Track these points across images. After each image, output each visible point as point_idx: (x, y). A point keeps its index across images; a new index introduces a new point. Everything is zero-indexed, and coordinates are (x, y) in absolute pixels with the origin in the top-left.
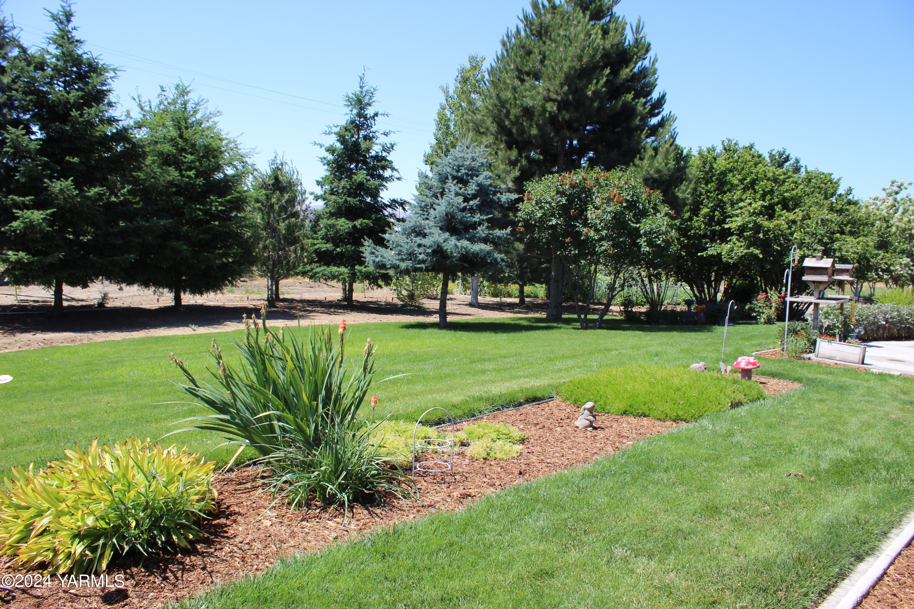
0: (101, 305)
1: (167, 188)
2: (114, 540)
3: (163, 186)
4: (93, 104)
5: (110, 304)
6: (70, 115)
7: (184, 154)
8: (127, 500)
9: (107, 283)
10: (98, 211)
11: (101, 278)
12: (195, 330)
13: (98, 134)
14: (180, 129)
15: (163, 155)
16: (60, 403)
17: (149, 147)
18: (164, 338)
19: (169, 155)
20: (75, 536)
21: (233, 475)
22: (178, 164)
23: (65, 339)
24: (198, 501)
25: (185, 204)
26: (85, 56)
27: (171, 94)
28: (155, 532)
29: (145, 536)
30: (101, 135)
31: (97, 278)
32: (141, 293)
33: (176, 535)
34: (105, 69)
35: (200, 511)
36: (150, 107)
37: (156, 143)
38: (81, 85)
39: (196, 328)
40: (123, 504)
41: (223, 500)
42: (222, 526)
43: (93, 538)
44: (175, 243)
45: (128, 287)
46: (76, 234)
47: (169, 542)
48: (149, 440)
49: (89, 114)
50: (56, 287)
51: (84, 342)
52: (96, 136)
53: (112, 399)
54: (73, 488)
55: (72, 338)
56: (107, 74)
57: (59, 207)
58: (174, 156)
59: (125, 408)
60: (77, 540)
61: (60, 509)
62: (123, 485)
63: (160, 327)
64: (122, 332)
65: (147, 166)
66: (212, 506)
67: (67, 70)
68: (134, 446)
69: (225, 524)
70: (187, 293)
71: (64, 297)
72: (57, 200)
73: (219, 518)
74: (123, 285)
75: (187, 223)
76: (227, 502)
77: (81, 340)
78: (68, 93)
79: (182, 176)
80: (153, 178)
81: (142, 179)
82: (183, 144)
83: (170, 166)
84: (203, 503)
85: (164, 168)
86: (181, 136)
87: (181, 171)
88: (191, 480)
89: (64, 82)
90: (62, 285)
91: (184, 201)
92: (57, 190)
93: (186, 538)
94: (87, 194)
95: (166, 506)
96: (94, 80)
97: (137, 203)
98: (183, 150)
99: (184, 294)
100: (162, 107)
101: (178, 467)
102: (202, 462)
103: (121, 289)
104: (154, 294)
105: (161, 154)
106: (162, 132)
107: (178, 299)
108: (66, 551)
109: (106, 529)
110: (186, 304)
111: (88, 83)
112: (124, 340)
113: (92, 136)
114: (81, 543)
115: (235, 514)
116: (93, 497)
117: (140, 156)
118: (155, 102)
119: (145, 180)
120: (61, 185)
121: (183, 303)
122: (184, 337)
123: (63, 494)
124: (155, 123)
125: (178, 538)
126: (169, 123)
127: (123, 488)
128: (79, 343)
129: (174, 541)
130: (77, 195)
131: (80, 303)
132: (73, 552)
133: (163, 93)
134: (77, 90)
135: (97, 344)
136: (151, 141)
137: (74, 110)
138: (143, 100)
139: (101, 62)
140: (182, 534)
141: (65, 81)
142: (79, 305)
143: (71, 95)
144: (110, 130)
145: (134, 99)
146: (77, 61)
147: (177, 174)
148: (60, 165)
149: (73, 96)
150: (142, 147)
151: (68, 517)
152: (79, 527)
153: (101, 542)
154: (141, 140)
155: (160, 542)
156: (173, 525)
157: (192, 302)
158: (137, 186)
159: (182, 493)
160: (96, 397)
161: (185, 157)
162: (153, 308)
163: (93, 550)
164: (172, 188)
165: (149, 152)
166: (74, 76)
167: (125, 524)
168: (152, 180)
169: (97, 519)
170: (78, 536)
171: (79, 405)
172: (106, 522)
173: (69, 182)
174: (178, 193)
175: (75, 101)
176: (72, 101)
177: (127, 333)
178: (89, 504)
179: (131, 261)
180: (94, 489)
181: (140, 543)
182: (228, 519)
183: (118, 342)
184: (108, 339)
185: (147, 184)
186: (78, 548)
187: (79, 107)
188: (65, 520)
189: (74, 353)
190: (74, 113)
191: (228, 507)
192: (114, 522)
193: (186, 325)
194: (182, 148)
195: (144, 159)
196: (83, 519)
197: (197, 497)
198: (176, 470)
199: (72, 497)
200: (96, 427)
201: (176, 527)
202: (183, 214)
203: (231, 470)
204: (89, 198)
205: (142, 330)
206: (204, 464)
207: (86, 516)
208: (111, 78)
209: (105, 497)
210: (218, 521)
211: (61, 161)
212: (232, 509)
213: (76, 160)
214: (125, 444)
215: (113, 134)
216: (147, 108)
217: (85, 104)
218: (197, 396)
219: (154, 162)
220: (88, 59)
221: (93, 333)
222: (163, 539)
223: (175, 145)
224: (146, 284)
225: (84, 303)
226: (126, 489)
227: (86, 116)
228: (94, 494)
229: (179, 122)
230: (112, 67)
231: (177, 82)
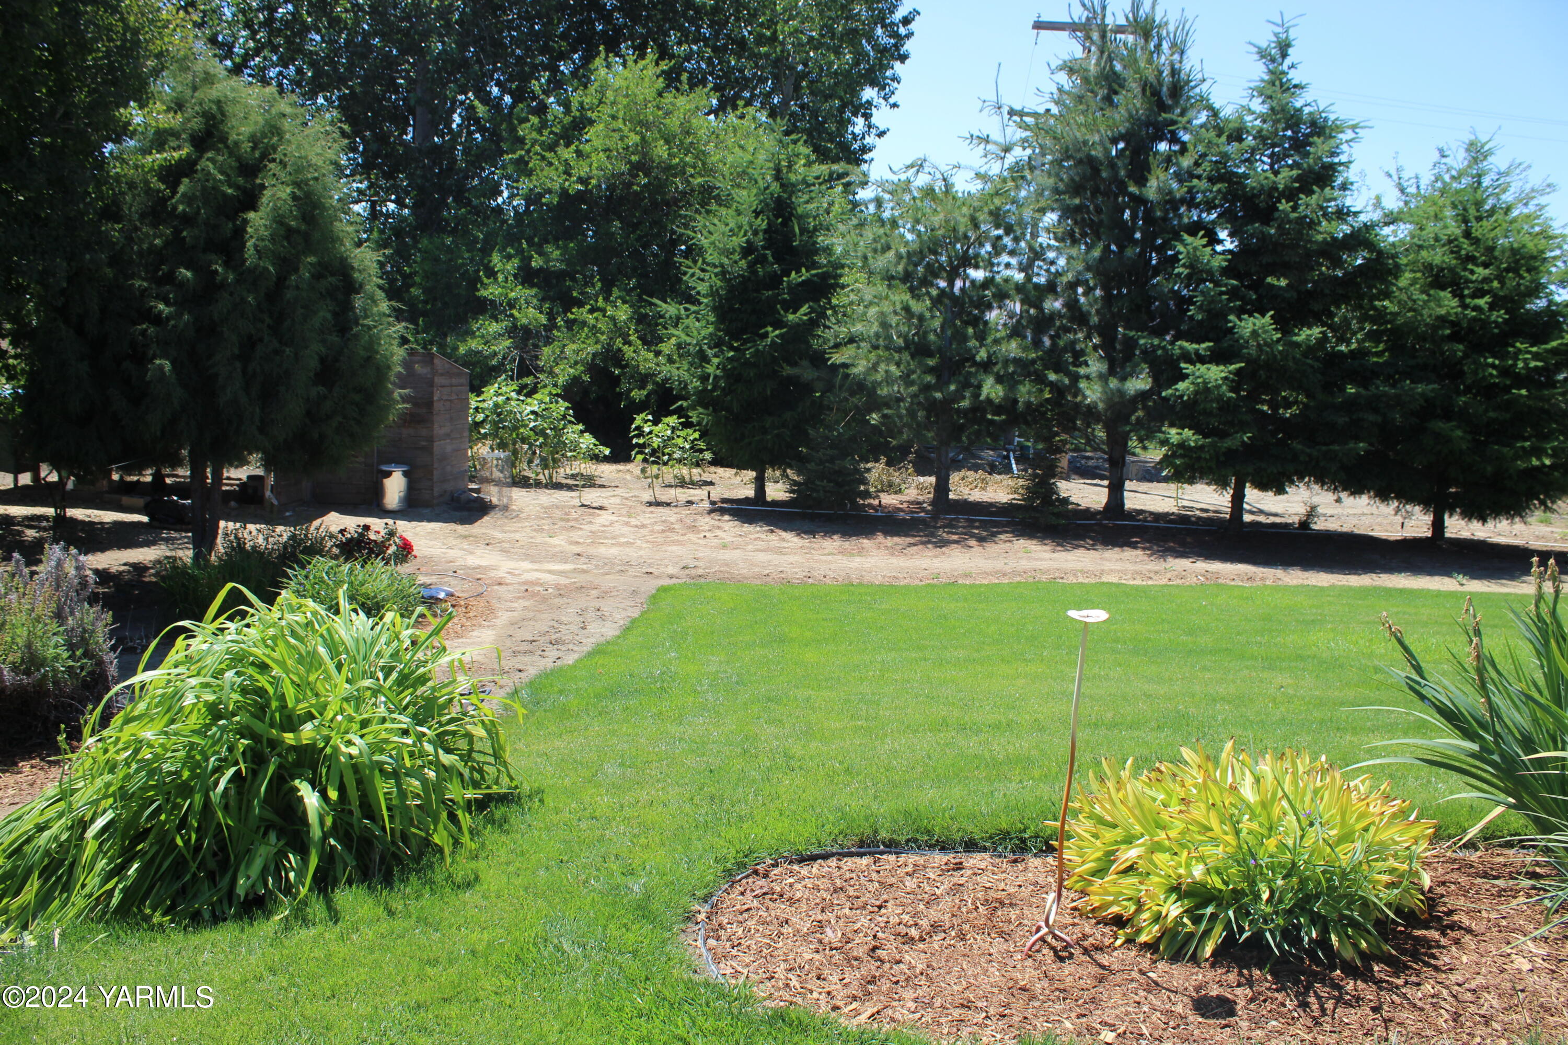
0: (1304, 525)
1: (1435, 328)
2: (1231, 913)
3: (1427, 325)
4: (1315, 188)
5: (1319, 525)
6: (1277, 209)
7: (1470, 267)
8: (1262, 852)
9: (1316, 487)
10: (1312, 367)
11: (1306, 479)
12: (1462, 585)
13: (1320, 238)
14: (1466, 221)
15: (1432, 269)
16: (1208, 675)
17: (1406, 256)
18: (1402, 591)
19: (1443, 269)
20: (1175, 889)
21: (1474, 856)
22: (1458, 284)
23: (1238, 575)
24: (1390, 885)
25: (1466, 356)
26: (1307, 110)
27: (1458, 159)
28: (1302, 920)
29: (1281, 922)
30: (1325, 239)
31: (1301, 478)
32: (1374, 510)
33: (1338, 935)
34: (1338, 128)
35: (1389, 905)
36: (1418, 187)
37: (1420, 247)
38: (1297, 158)
39: (1464, 582)
40: (1253, 856)
41: (1443, 896)
42: (1427, 943)
43: (1198, 900)
44: (1440, 425)
45: (1352, 498)
46: (1274, 406)
47: (1323, 942)
48: (1323, 758)
49: (1307, 205)
50: (1234, 489)
51: (1268, 583)
52: (1316, 242)
53: (1290, 681)
54: (1181, 812)
55: (1250, 575)
56: (1341, 136)
57: (1249, 361)
58: (1451, 270)
59: (1307, 699)
60: (1174, 897)
61: (1156, 839)
62: (1261, 825)
63: (1400, 572)
64: (1332, 573)
65: (1400, 289)
66: (1416, 901)
67: (1277, 135)
68: (1294, 764)
69: (1437, 941)
70: (1456, 517)
71: (1245, 506)
72: (1247, 348)
73: (1427, 928)
74: (1344, 495)
75: (1468, 390)
76: (1451, 902)
77: (1262, 579)
78: (1276, 173)
79: (1465, 306)
80: (1410, 310)
81: (1391, 313)
82: (1471, 248)
83: (1443, 288)
84: (1396, 891)
85: (1432, 292)
86: (1467, 234)
87: (1462, 297)
88: (1381, 843)
89: (1271, 156)
90: (1244, 487)
91: (1464, 352)
92: (1247, 332)
93: (1356, 946)
94: (1295, 338)
95: (1328, 880)
96: (1319, 148)
97: (1379, 354)
98: (1470, 259)
99: (1451, 516)
100: (1439, 184)
101: (1361, 816)
102: (1412, 818)
103: (1338, 501)
104: (1396, 514)
105: (1428, 267)
106: (1431, 228)
107: (1438, 526)
108: (1155, 908)
109: (1220, 891)
110: (1453, 536)
111: (1308, 154)
112: (1333, 587)
113: (1310, 241)
114: (1179, 903)
115: (1460, 928)
116: (1209, 834)
117: (1389, 272)
118: (1426, 179)
119: (1397, 314)
120: (1254, 325)
121: (1447, 535)
122: (1438, 594)
123: (1165, 816)
124: (1421, 213)
125: (1340, 941)
126: (1449, 213)
127: (1260, 830)
128: (1259, 583)
129: (1332, 945)
130: (1279, 340)
131: (1272, 520)
132: (1164, 914)
133: (1444, 160)
134: (1291, 167)
135: (1286, 588)
136: (1412, 245)
137: (1283, 201)
138: (1405, 175)
139: (1332, 117)
140: (1349, 937)
141: (1273, 154)
142: (1268, 521)
143: (1280, 176)
144: (1343, 229)
145: (1390, 176)
146: (1293, 119)
147: (1455, 302)
148: (1256, 293)
149: (1285, 176)
150: (1394, 256)
151: (1167, 856)
152: (1180, 877)
153: (1209, 910)
154: (1393, 245)
155: (1306, 939)
156: (1335, 916)
157: (1465, 534)
158: (1381, 324)
159: (1360, 863)
160: (1265, 675)
161: (1472, 272)
162: (1392, 539)
163: (1197, 920)
164: (1443, 328)
165: (1406, 265)
166: (1287, 145)
167: (1252, 892)
168: (1409, 314)
169: (1208, 872)
170: (1176, 890)
171: (1234, 682)
172: (1223, 880)
173: (1267, 319)
174: (1455, 337)
175: (1286, 186)
176: (1281, 187)
177: (1340, 577)
178: (1201, 843)
179: (1358, 454)
180: (1212, 821)
181: (1270, 930)
182: (1444, 934)
183: (1322, 589)
184: (1306, 582)
185: (1400, 320)
186: (1174, 910)
187: (1291, 195)
188: (1161, 858)
189: (1247, 598)
190: (1284, 206)
191: (1450, 913)
192: (1235, 882)
193: (1448, 574)
194: (1467, 255)
195: (1396, 278)
196: (1188, 865)
197: (1386, 878)
198: (1358, 819)
199: (1180, 825)
200: (1251, 722)
201: (1340, 921)
202: (1462, 373)
203: (1471, 845)
204: (1297, 345)
205: (1366, 573)
206: (1413, 822)
207: (1194, 862)
208: (1347, 142)
209: (1227, 838)
210: (1424, 932)
211: (1258, 285)
212: (1456, 918)
213: (1283, 283)
214: (1281, 758)
215: (1345, 235)
216: (1412, 190)
217: (1300, 190)
218: (1422, 697)
219: (1414, 282)
220: (1310, 114)
221: (1285, 570)
222: (1314, 935)
223: (1456, 252)
224: (1383, 495)
225: (1278, 520)
226: (1265, 832)
227: (1302, 208)
228: (1212, 830)
229: (1465, 209)
230: (1351, 123)
231: (1467, 137)
